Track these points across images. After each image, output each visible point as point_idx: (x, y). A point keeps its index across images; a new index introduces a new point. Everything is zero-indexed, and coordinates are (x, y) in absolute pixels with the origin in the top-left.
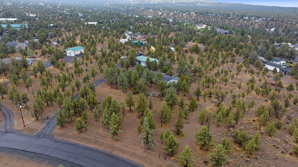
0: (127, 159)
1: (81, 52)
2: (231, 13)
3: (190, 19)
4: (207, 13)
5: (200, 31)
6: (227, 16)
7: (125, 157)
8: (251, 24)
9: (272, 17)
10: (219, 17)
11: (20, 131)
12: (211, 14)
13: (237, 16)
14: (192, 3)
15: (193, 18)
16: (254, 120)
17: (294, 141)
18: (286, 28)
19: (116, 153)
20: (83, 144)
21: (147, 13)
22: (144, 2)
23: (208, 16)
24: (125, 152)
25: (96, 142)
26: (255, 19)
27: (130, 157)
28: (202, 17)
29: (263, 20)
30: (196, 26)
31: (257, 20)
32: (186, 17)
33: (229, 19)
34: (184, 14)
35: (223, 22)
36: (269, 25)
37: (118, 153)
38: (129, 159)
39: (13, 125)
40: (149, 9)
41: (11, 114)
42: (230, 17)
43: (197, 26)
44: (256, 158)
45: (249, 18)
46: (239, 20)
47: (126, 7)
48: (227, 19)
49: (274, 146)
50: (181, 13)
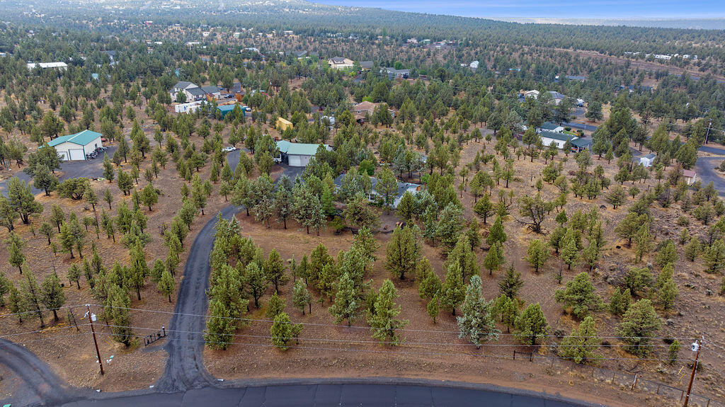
0: (448, 381)
1: (96, 145)
2: (378, 31)
3: (289, 46)
4: (325, 32)
5: (346, 74)
6: (371, 38)
7: (440, 378)
8: (429, 54)
9: (464, 39)
10: (353, 40)
11: (95, 389)
12: (333, 33)
13: (392, 37)
14: (268, 8)
15: (295, 44)
16: (618, 247)
17: (706, 271)
18: (497, 60)
19: (411, 376)
20: (312, 376)
21: (169, 33)
22: (143, 5)
23: (329, 39)
24: (432, 368)
25: (346, 364)
26: (431, 42)
27: (449, 375)
28: (314, 41)
29: (449, 44)
30: (329, 63)
31: (437, 44)
32: (275, 43)
33: (379, 46)
34: (270, 36)
35: (366, 51)
36: (463, 55)
37: (417, 375)
38: (451, 379)
39: (57, 378)
40: (170, 24)
41: (19, 350)
42: (377, 39)
43: (332, 63)
44: (680, 315)
45: (419, 40)
46: (400, 45)
47: (100, 19)
48: (373, 44)
49: (688, 286)
50: (261, 34)
